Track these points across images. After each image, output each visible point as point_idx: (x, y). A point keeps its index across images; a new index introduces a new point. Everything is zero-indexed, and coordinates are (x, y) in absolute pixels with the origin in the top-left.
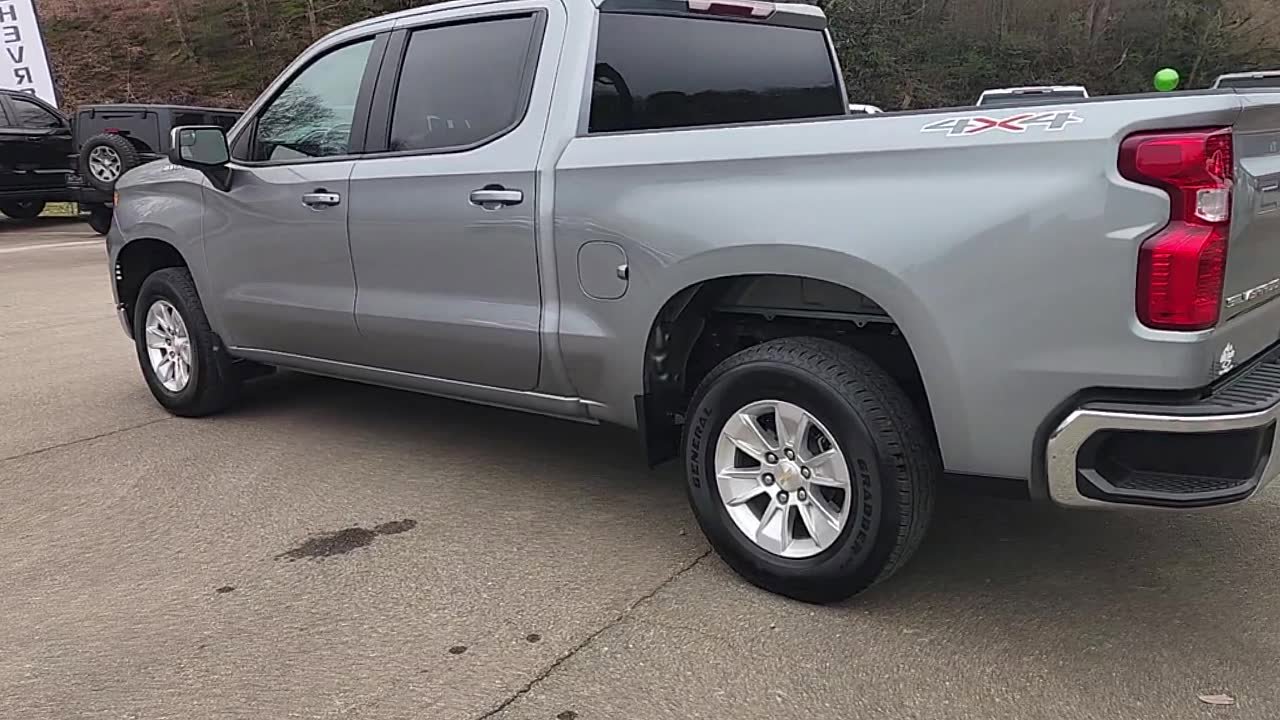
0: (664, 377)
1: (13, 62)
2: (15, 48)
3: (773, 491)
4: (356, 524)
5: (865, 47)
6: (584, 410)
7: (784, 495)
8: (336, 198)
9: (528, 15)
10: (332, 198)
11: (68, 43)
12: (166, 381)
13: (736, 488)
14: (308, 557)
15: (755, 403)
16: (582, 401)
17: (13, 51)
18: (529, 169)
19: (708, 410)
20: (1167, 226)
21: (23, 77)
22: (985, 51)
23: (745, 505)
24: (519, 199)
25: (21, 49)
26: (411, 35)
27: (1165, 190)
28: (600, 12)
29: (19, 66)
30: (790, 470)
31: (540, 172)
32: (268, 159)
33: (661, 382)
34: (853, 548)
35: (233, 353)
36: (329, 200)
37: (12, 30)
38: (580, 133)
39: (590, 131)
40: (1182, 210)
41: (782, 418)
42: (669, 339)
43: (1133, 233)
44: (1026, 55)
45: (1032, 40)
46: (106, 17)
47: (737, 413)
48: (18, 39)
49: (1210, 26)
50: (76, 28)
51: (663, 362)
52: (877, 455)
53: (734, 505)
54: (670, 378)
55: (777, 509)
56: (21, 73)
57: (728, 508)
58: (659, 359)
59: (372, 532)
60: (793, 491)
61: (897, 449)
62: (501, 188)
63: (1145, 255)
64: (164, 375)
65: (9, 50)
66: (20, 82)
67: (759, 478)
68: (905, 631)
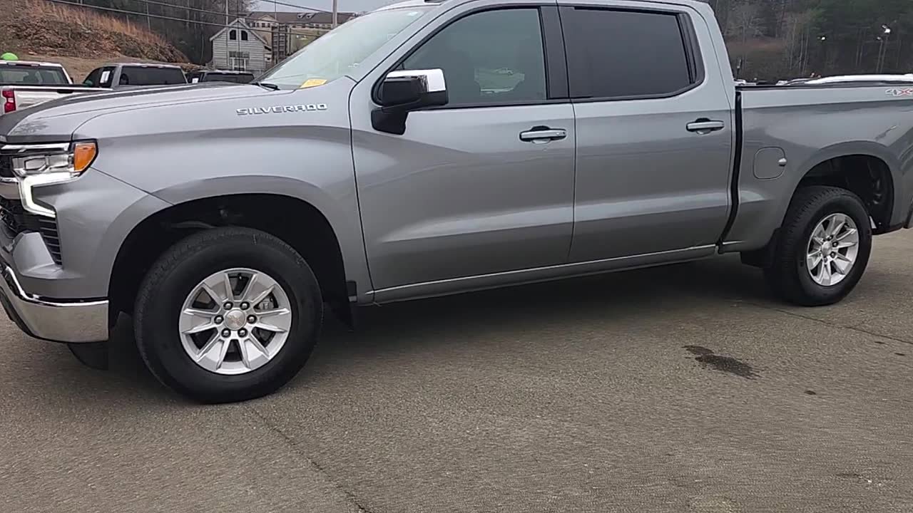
24: (721, 126)
59: (706, 356)
62: (707, 120)
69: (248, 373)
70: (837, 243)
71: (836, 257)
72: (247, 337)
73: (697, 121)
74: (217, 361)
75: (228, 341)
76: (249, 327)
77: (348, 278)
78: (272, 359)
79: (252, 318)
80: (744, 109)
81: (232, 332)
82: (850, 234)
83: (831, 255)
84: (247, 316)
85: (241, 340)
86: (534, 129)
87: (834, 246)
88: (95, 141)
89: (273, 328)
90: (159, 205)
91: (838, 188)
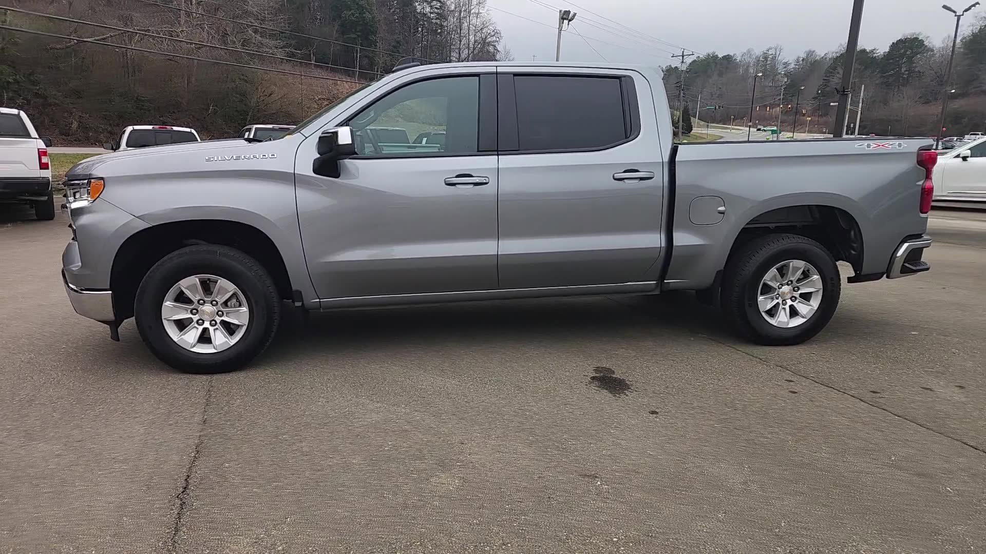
69: (215, 353)
70: (799, 289)
71: (797, 301)
72: (216, 327)
73: (625, 172)
74: (191, 342)
75: (201, 328)
76: (218, 319)
77: (294, 288)
78: (233, 345)
79: (220, 313)
80: (678, 161)
81: (205, 322)
82: (811, 281)
83: (791, 299)
84: (217, 311)
85: (211, 329)
86: (458, 176)
87: (794, 291)
88: (102, 178)
89: (236, 322)
90: (143, 225)
91: (795, 236)
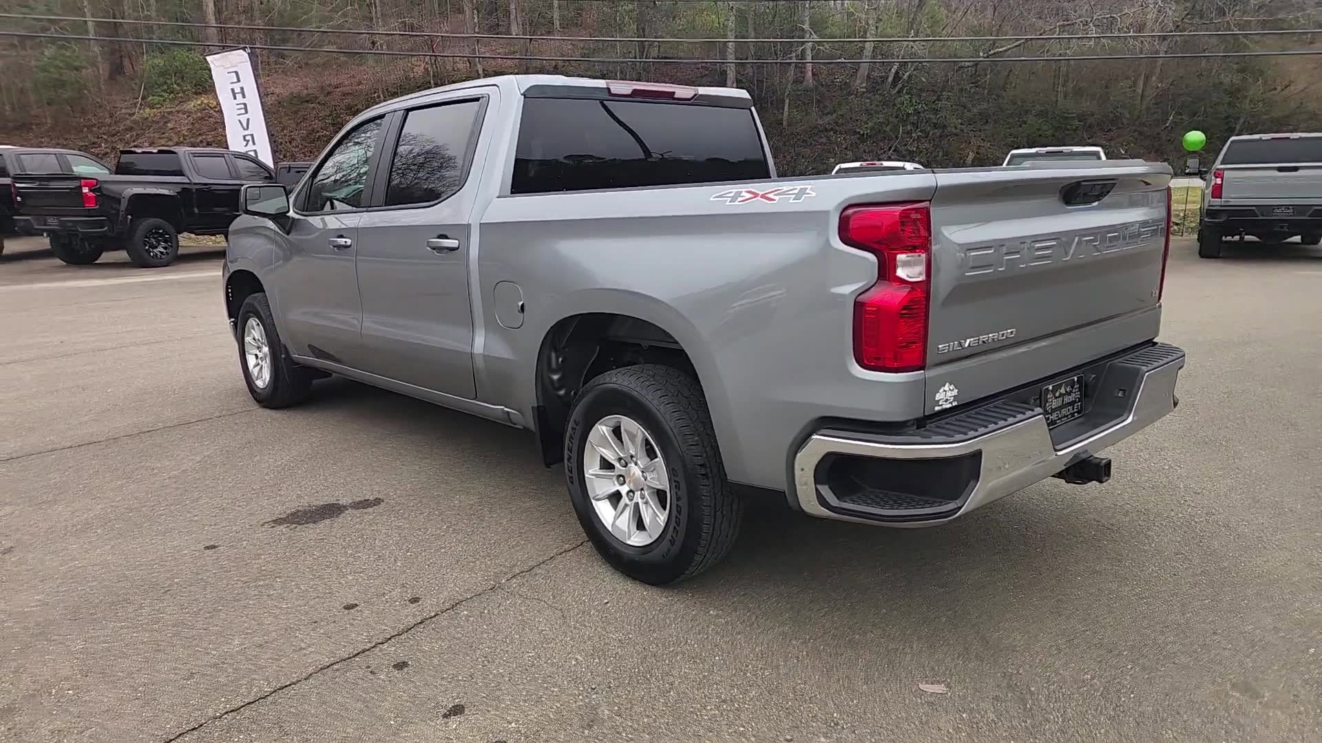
0: (562, 392)
1: (242, 129)
2: (244, 119)
3: (624, 490)
4: (337, 500)
5: (936, 111)
6: (506, 416)
7: (631, 494)
8: (349, 241)
9: (477, 99)
10: (346, 242)
11: (300, 113)
12: (257, 379)
13: (599, 485)
14: (285, 525)
15: (609, 417)
16: (506, 409)
17: (242, 121)
18: (464, 223)
19: (577, 421)
20: (875, 283)
21: (248, 141)
22: (1042, 114)
23: (607, 500)
24: (457, 246)
25: (248, 120)
26: (407, 114)
27: (876, 256)
28: (525, 97)
29: (246, 132)
30: (634, 474)
31: (470, 225)
32: (322, 209)
33: (559, 397)
34: (670, 540)
35: (296, 360)
36: (344, 243)
37: (243, 106)
38: (502, 194)
39: (512, 193)
40: (886, 271)
41: (625, 430)
42: (562, 361)
43: (848, 289)
44: (1081, 118)
45: (1086, 105)
46: (329, 93)
47: (596, 425)
48: (246, 112)
49: (1251, 93)
50: (307, 101)
51: (559, 380)
52: (684, 466)
53: (598, 500)
54: (567, 394)
55: (626, 505)
56: (247, 138)
57: (593, 501)
58: (556, 377)
59: (344, 507)
60: (637, 491)
61: (700, 461)
62: (446, 237)
63: (859, 306)
64: (256, 375)
65: (240, 121)
66: (246, 145)
67: (615, 479)
68: (711, 612)
70: (646, 476)
73: (438, 238)
80: (482, 224)
83: (640, 491)
86: (338, 237)
87: (643, 478)
